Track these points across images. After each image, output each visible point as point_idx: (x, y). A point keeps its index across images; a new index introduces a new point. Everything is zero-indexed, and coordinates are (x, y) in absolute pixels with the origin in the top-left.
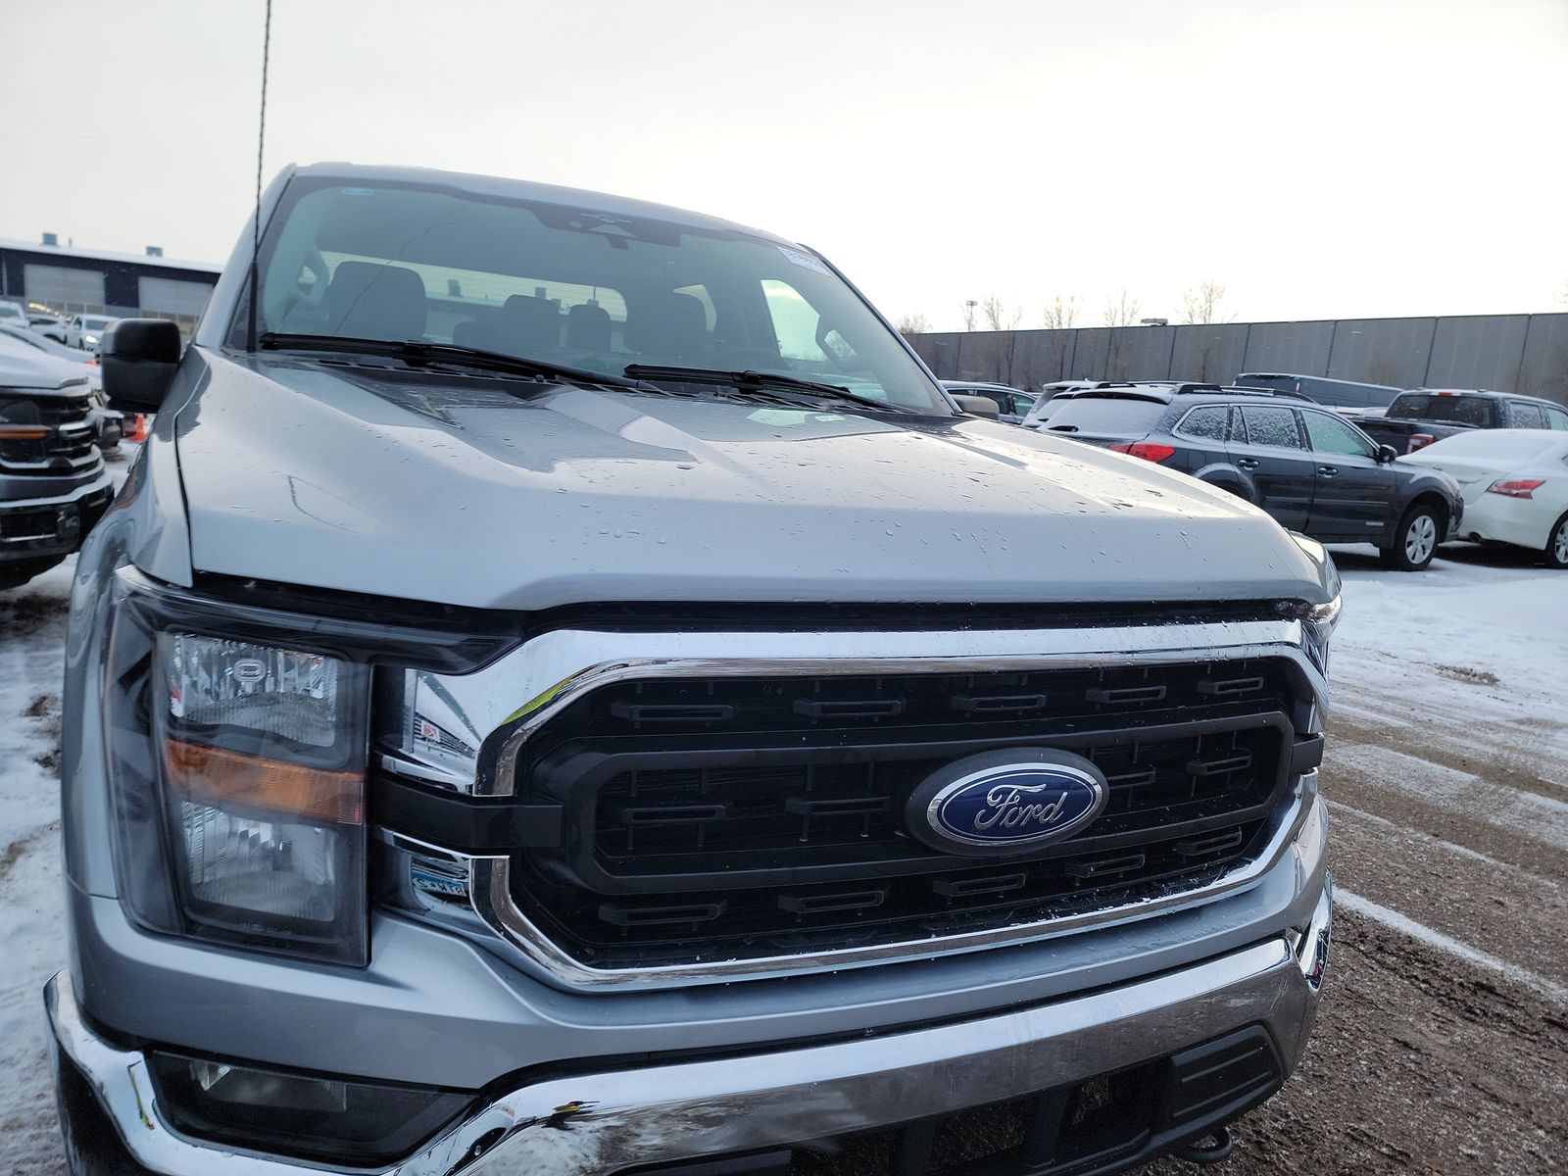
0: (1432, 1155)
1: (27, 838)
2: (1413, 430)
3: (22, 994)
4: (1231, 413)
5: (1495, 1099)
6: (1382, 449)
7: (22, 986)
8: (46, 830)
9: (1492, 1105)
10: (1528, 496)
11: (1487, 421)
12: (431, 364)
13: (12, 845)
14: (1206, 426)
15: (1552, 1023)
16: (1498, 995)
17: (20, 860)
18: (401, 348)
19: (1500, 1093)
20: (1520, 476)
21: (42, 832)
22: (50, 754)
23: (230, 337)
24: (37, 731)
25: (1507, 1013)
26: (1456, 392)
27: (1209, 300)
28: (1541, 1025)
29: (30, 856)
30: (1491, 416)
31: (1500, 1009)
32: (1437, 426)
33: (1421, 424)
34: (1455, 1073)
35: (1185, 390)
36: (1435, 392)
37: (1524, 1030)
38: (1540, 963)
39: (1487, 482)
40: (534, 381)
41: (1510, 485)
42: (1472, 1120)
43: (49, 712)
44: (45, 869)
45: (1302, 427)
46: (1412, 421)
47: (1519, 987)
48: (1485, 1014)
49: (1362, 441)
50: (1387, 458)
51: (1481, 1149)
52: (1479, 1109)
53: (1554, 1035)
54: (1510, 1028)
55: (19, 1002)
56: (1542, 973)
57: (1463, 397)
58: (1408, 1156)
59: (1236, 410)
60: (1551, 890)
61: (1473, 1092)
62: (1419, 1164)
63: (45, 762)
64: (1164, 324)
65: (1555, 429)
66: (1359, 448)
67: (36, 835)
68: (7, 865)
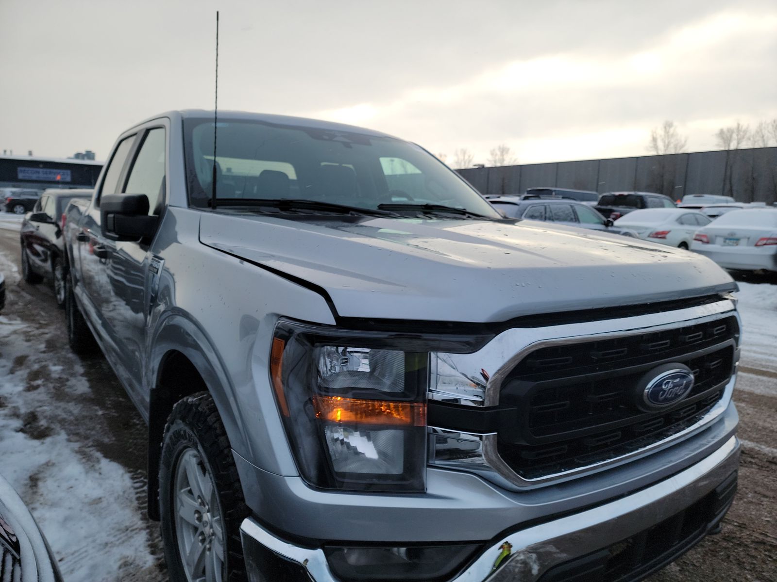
0: (754, 523)
1: (37, 472)
2: (611, 211)
3: (86, 551)
4: (545, 209)
5: (765, 496)
6: (608, 221)
7: (84, 547)
8: (45, 466)
9: (766, 499)
10: (664, 238)
11: (639, 206)
12: (293, 209)
13: (30, 477)
14: (536, 214)
15: (771, 462)
16: (746, 454)
17: (40, 484)
18: (278, 203)
19: (765, 493)
20: (661, 229)
21: (44, 468)
22: (22, 427)
23: (190, 201)
24: (6, 415)
25: (752, 460)
26: (626, 193)
27: (502, 155)
28: (767, 464)
29: (45, 481)
30: (641, 204)
31: (749, 459)
32: (621, 209)
33: (614, 208)
34: (746, 488)
35: (526, 198)
36: (617, 193)
37: (762, 467)
38: (755, 438)
39: (648, 232)
40: (349, 215)
41: (657, 234)
42: (761, 506)
43: (6, 404)
44: (59, 486)
45: (575, 212)
46: (609, 207)
47: (752, 450)
48: (745, 462)
49: (599, 218)
50: (610, 224)
51: (770, 517)
52: (762, 501)
53: (774, 467)
54: (757, 467)
55: (86, 556)
56: (757, 442)
57: (629, 195)
58: (745, 525)
59: (547, 207)
60: (743, 407)
61: (756, 495)
62: (751, 527)
63: (21, 430)
64: (483, 166)
65: (667, 207)
66: (597, 221)
67: (41, 470)
68: (34, 487)
